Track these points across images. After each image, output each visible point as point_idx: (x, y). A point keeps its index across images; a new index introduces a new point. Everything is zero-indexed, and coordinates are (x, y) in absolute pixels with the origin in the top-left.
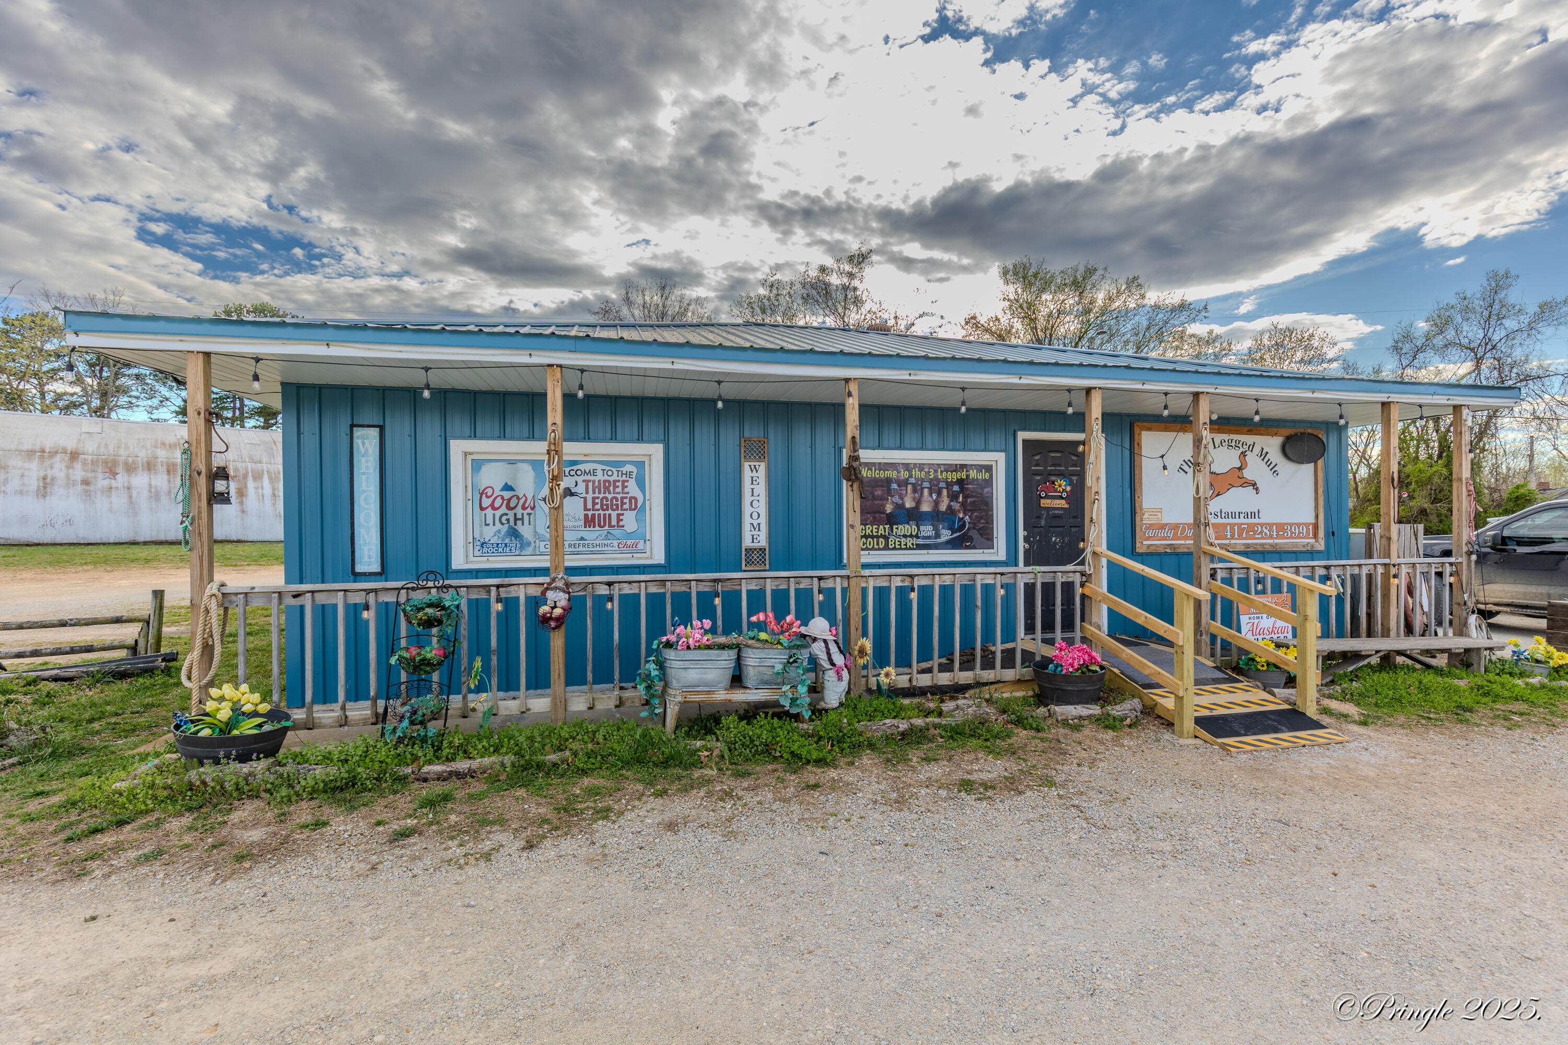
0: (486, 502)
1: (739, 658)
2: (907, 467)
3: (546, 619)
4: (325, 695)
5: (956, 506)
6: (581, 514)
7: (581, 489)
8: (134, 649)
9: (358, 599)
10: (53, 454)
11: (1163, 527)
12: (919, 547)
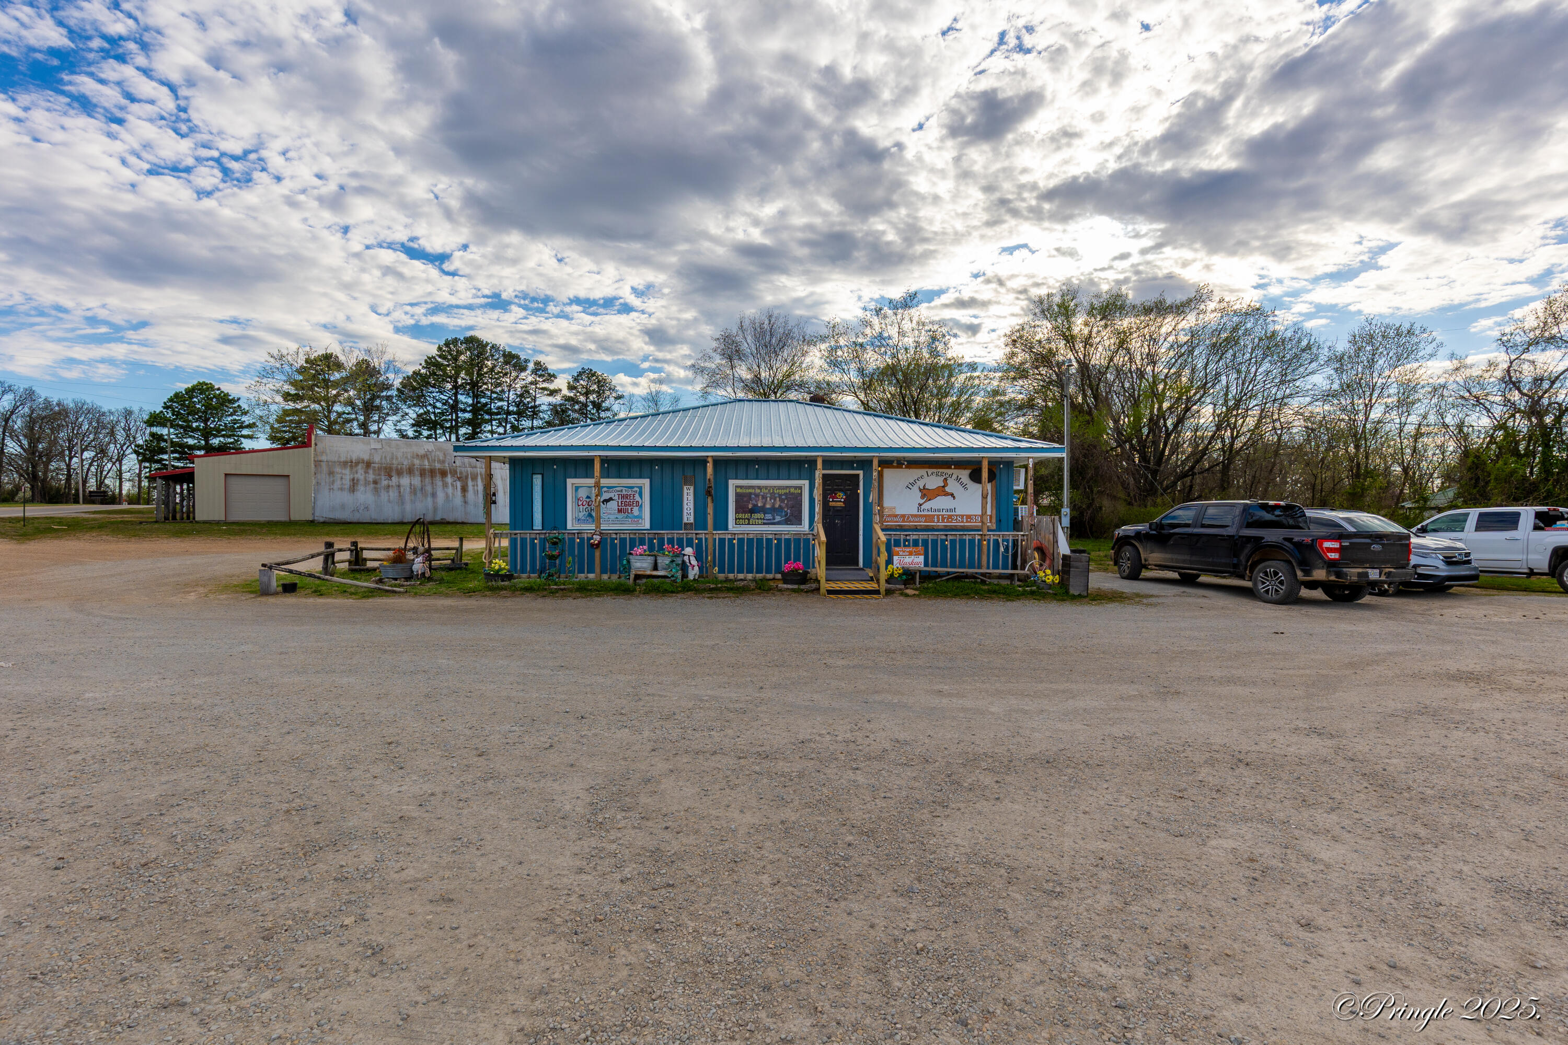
0: (580, 503)
1: (656, 560)
2: (759, 487)
3: (592, 545)
4: (523, 570)
5: (783, 505)
6: (617, 508)
7: (616, 497)
8: (453, 560)
9: (533, 536)
10: (357, 463)
11: (896, 516)
12: (764, 524)
